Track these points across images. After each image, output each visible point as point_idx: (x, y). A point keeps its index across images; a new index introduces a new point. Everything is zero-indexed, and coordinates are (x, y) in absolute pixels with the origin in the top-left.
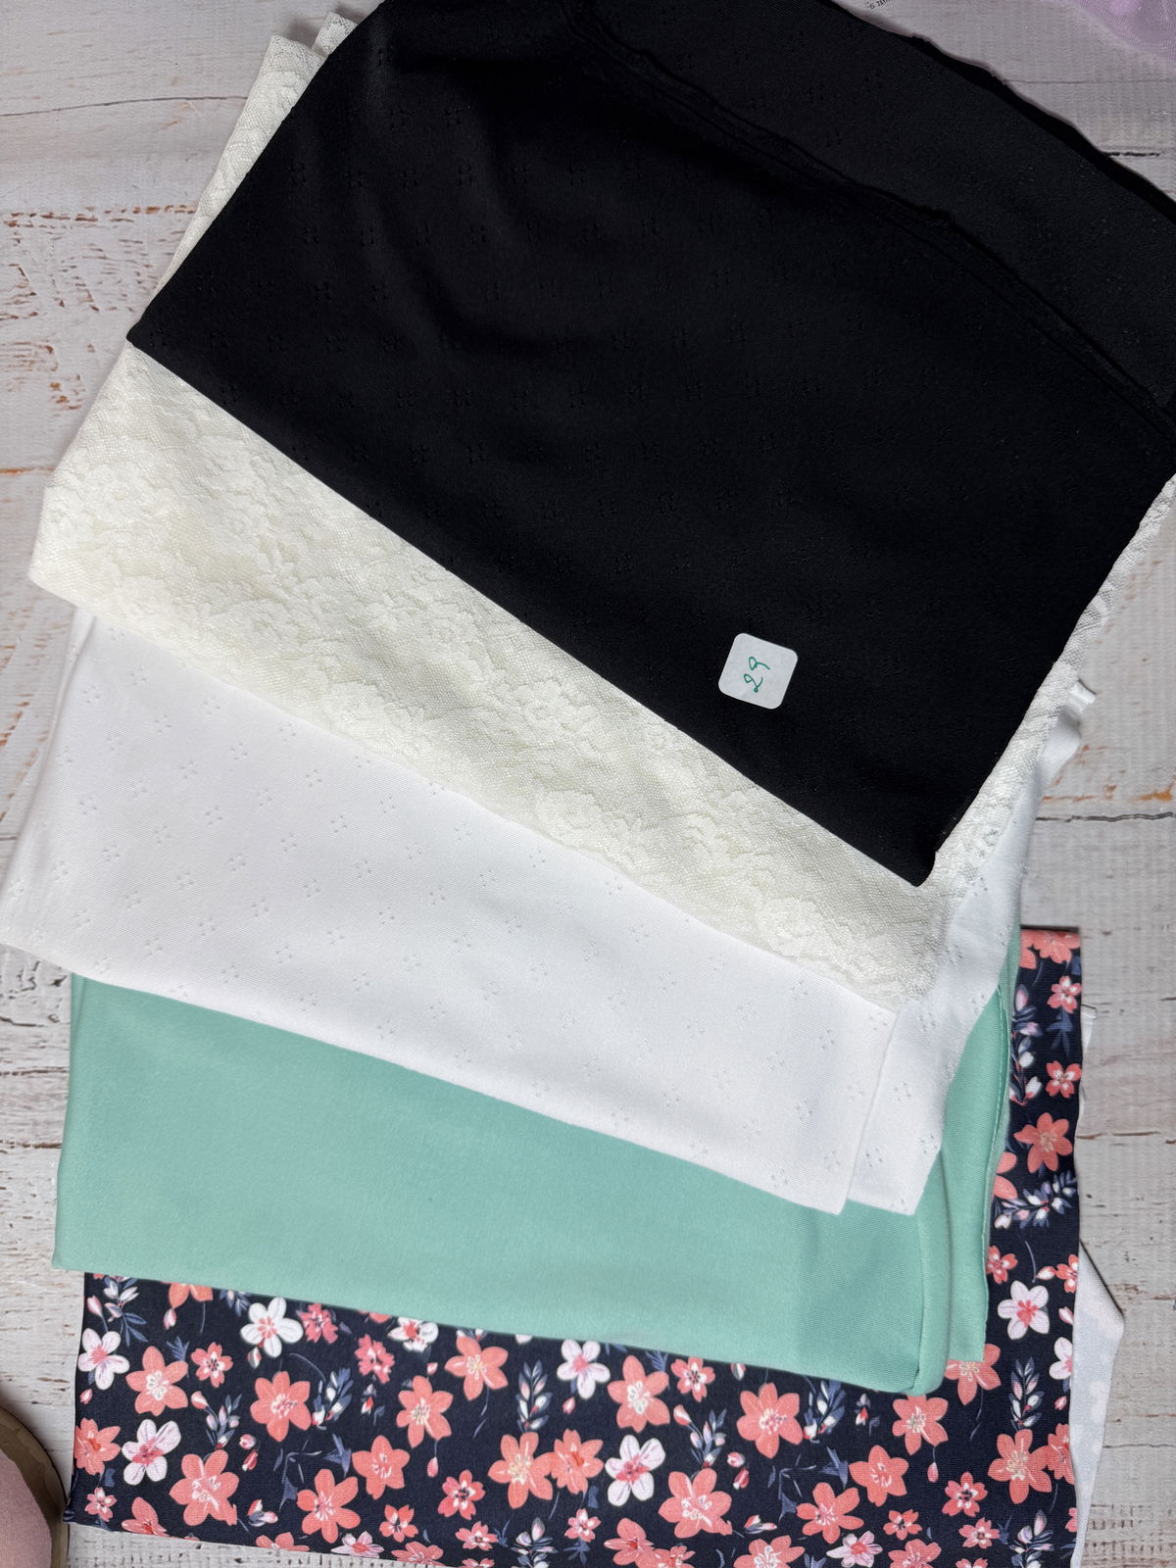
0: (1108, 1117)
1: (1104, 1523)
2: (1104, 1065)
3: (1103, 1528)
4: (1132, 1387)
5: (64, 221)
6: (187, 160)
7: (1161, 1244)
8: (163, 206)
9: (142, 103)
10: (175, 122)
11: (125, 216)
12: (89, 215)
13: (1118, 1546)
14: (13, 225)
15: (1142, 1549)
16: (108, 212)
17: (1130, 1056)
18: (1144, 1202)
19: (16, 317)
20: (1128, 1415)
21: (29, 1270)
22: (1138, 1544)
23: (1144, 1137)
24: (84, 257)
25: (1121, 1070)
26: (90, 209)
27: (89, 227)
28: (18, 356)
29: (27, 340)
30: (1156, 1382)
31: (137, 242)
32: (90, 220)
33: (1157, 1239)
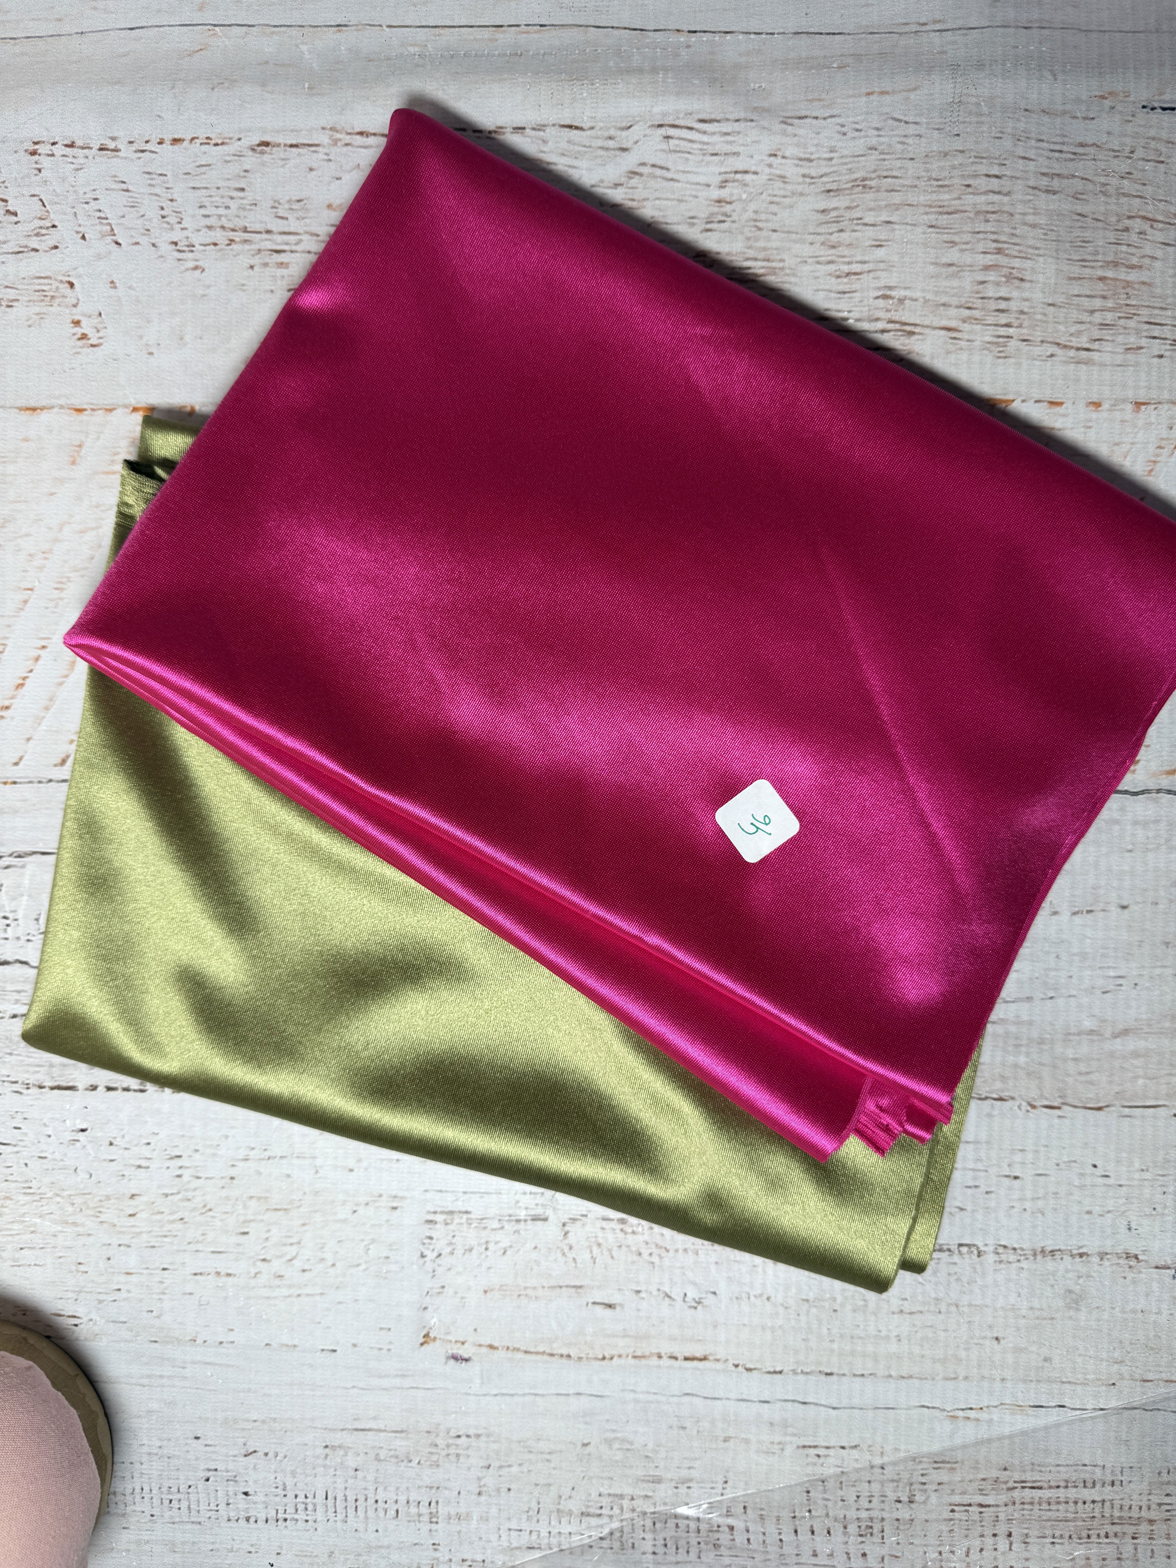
0: (1117, 1089)
1: (1094, 1483)
2: (1115, 1037)
3: (1094, 1487)
4: (1129, 1353)
5: (86, 151)
6: (213, 89)
7: (1163, 1214)
8: (189, 137)
9: (167, 28)
10: (201, 50)
11: (148, 147)
12: (112, 145)
13: (1107, 1504)
14: (34, 153)
15: (1130, 1508)
16: (131, 142)
17: (1141, 1029)
18: (1148, 1174)
19: (37, 250)
20: (1122, 1379)
21: (43, 1208)
22: (1127, 1503)
23: (1151, 1110)
24: (107, 189)
25: (1132, 1044)
26: (113, 139)
27: (113, 157)
28: (38, 291)
29: (48, 274)
30: (1152, 1349)
31: (161, 175)
32: (113, 150)
33: (1159, 1209)
